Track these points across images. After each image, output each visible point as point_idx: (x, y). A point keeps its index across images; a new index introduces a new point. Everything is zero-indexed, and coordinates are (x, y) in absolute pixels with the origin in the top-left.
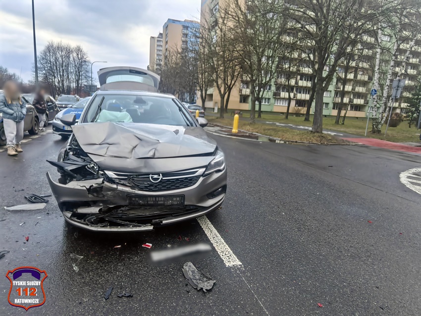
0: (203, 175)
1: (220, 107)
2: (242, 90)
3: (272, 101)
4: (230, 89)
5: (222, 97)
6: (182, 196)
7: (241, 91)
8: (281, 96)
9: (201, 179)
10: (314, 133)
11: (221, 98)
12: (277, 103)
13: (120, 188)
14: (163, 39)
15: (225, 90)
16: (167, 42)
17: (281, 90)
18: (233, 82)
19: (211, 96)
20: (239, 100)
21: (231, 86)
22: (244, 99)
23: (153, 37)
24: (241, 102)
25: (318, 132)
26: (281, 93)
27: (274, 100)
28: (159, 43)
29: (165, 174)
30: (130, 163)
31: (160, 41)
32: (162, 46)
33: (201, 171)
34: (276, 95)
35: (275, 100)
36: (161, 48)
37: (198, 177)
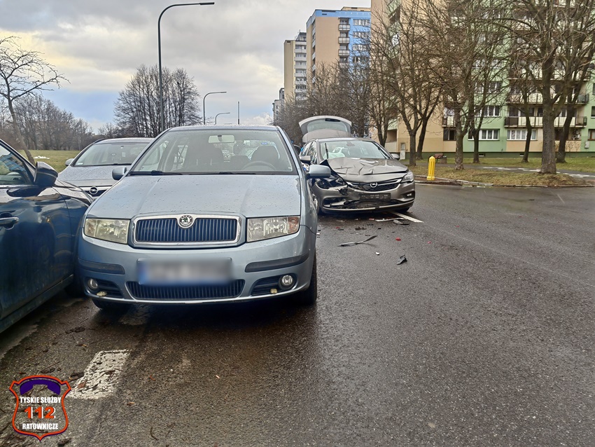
0: (400, 183)
1: (409, 151)
2: (446, 119)
3: (503, 133)
4: (425, 119)
5: (413, 134)
6: (389, 194)
7: (444, 120)
8: (520, 124)
9: (399, 185)
10: (543, 174)
11: (410, 135)
12: (513, 137)
13: (355, 190)
14: (308, 43)
15: (416, 123)
16: (314, 48)
17: (519, 114)
18: (430, 108)
19: (394, 132)
20: (442, 136)
21: (428, 114)
22: (450, 134)
23: (289, 42)
24: (445, 139)
25: (549, 173)
26: (520, 118)
27: (506, 131)
28: (299, 51)
29: (379, 183)
30: (360, 178)
31: (301, 46)
32: (305, 55)
33: (399, 181)
34: (510, 123)
35: (509, 131)
36: (302, 58)
37: (398, 183)
